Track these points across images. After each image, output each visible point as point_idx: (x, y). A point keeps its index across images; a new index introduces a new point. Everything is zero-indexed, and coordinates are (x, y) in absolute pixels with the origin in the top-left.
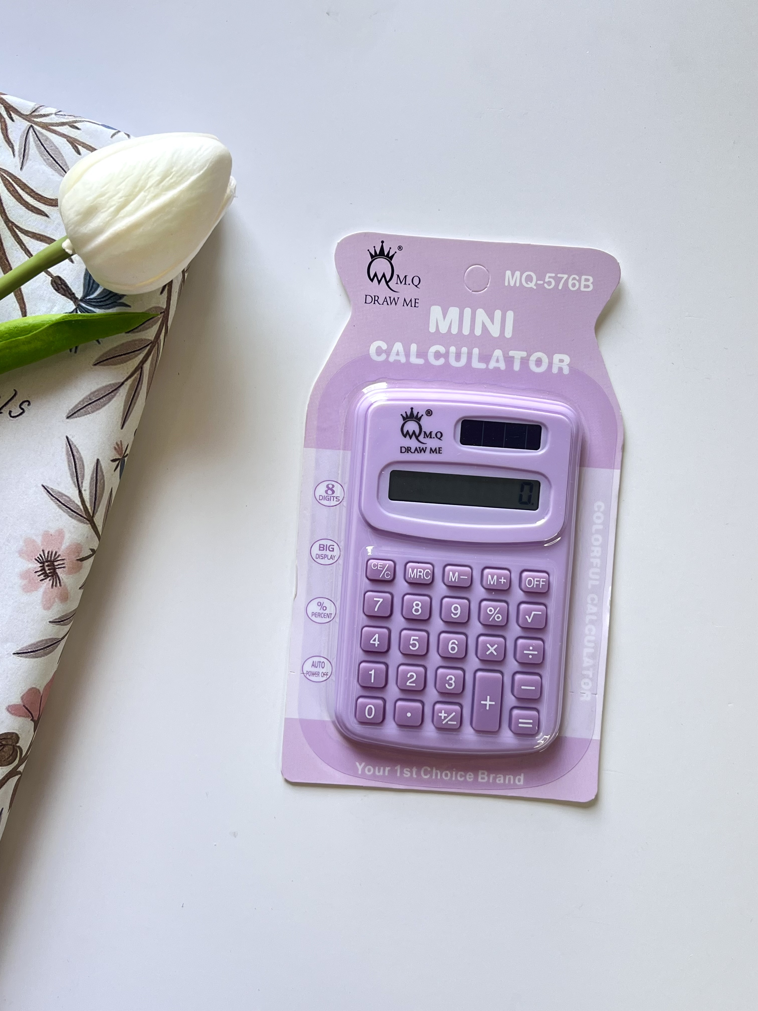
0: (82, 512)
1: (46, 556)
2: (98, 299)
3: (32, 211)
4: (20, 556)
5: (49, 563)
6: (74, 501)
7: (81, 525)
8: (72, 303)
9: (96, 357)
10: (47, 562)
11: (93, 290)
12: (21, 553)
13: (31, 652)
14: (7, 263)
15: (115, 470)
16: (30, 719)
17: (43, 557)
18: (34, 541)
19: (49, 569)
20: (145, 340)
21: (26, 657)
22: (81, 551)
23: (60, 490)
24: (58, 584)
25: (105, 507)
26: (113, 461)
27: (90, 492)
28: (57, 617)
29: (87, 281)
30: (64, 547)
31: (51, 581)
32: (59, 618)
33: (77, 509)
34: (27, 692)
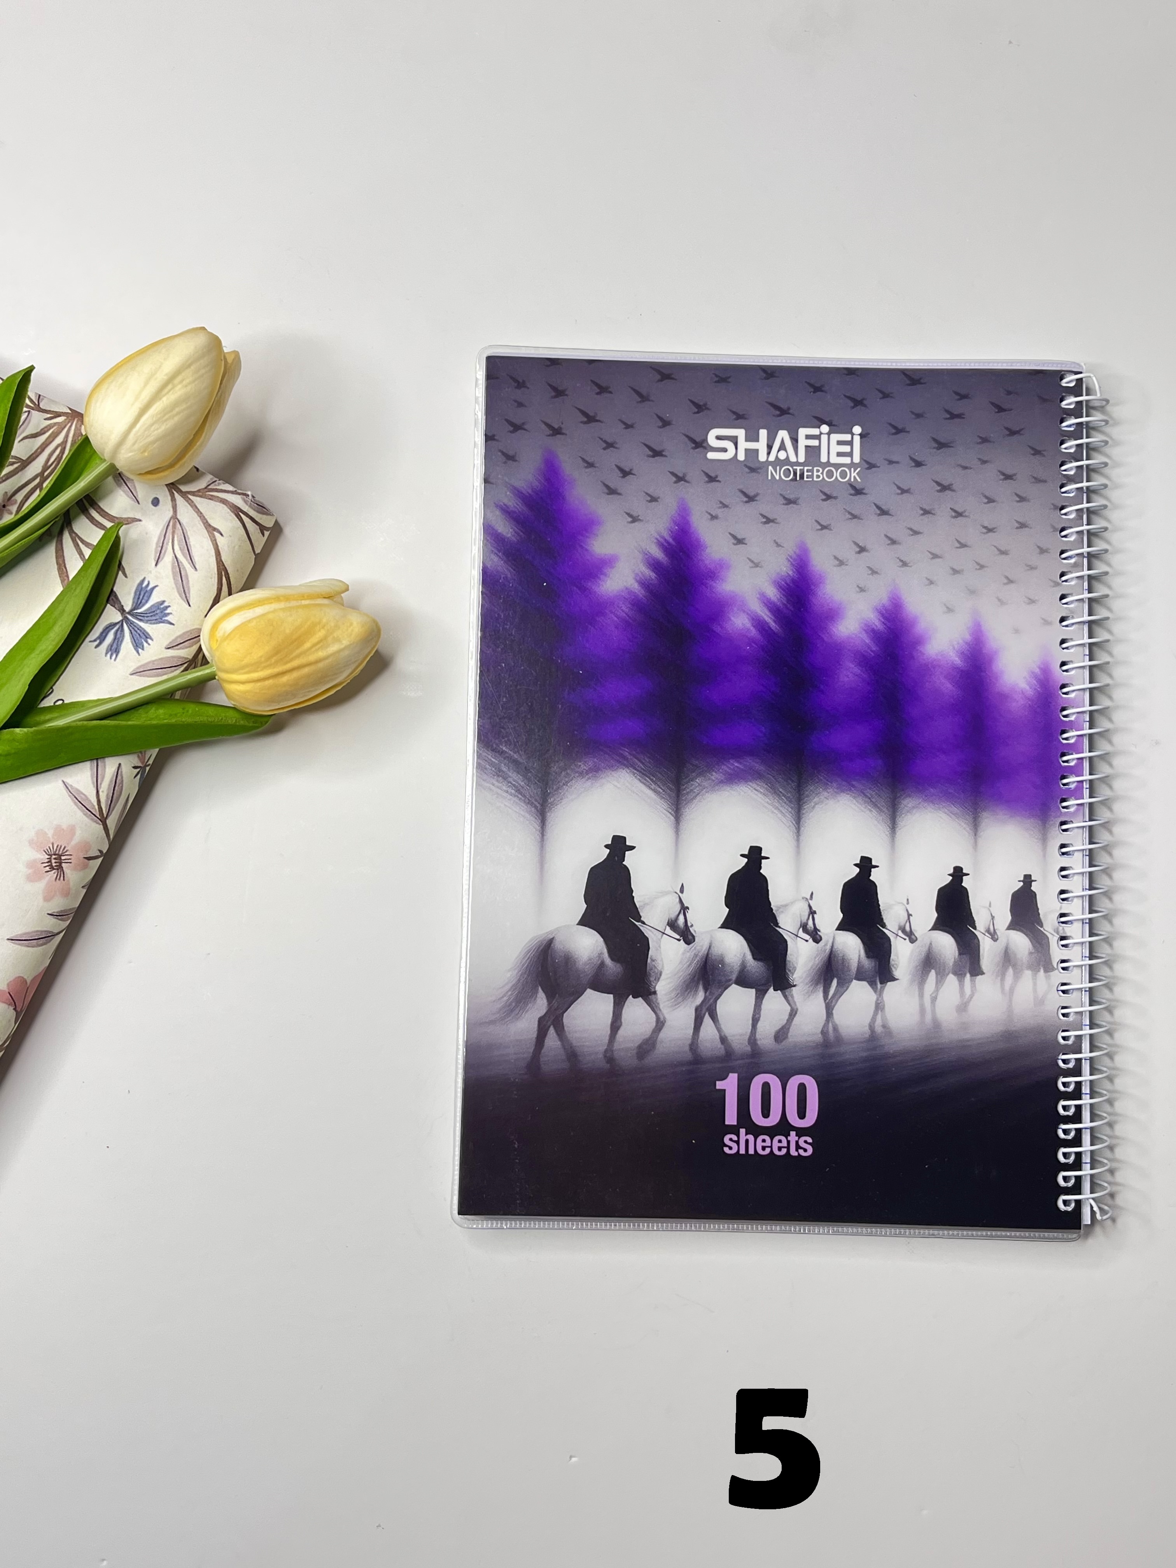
0: (96, 812)
1: (55, 848)
2: (146, 613)
3: (96, 525)
4: (30, 845)
5: (56, 856)
6: (90, 801)
7: (94, 825)
8: (119, 614)
9: (135, 667)
10: (55, 855)
11: (141, 605)
12: (31, 842)
13: (25, 940)
14: (64, 570)
15: (135, 777)
16: (12, 1008)
17: (52, 849)
18: (46, 833)
19: (55, 863)
20: (183, 657)
21: (19, 944)
22: (90, 850)
23: (79, 788)
24: (62, 878)
25: (120, 811)
26: (135, 767)
27: (107, 795)
28: (55, 911)
29: (137, 597)
30: (73, 843)
31: (56, 874)
32: (57, 912)
33: (93, 808)
34: (14, 980)
